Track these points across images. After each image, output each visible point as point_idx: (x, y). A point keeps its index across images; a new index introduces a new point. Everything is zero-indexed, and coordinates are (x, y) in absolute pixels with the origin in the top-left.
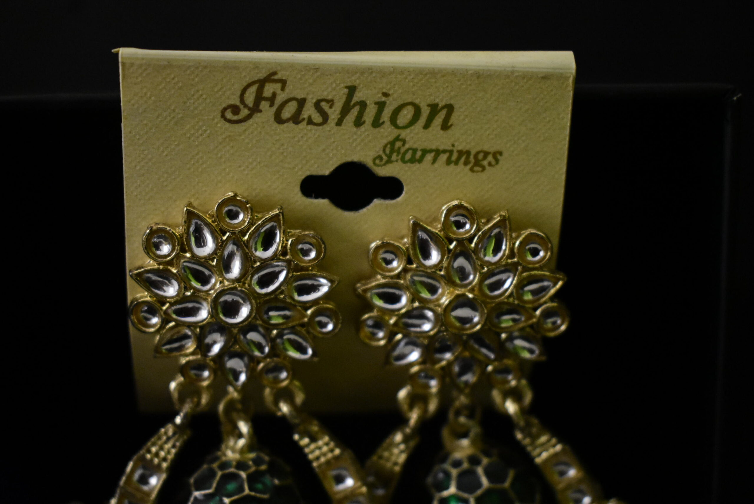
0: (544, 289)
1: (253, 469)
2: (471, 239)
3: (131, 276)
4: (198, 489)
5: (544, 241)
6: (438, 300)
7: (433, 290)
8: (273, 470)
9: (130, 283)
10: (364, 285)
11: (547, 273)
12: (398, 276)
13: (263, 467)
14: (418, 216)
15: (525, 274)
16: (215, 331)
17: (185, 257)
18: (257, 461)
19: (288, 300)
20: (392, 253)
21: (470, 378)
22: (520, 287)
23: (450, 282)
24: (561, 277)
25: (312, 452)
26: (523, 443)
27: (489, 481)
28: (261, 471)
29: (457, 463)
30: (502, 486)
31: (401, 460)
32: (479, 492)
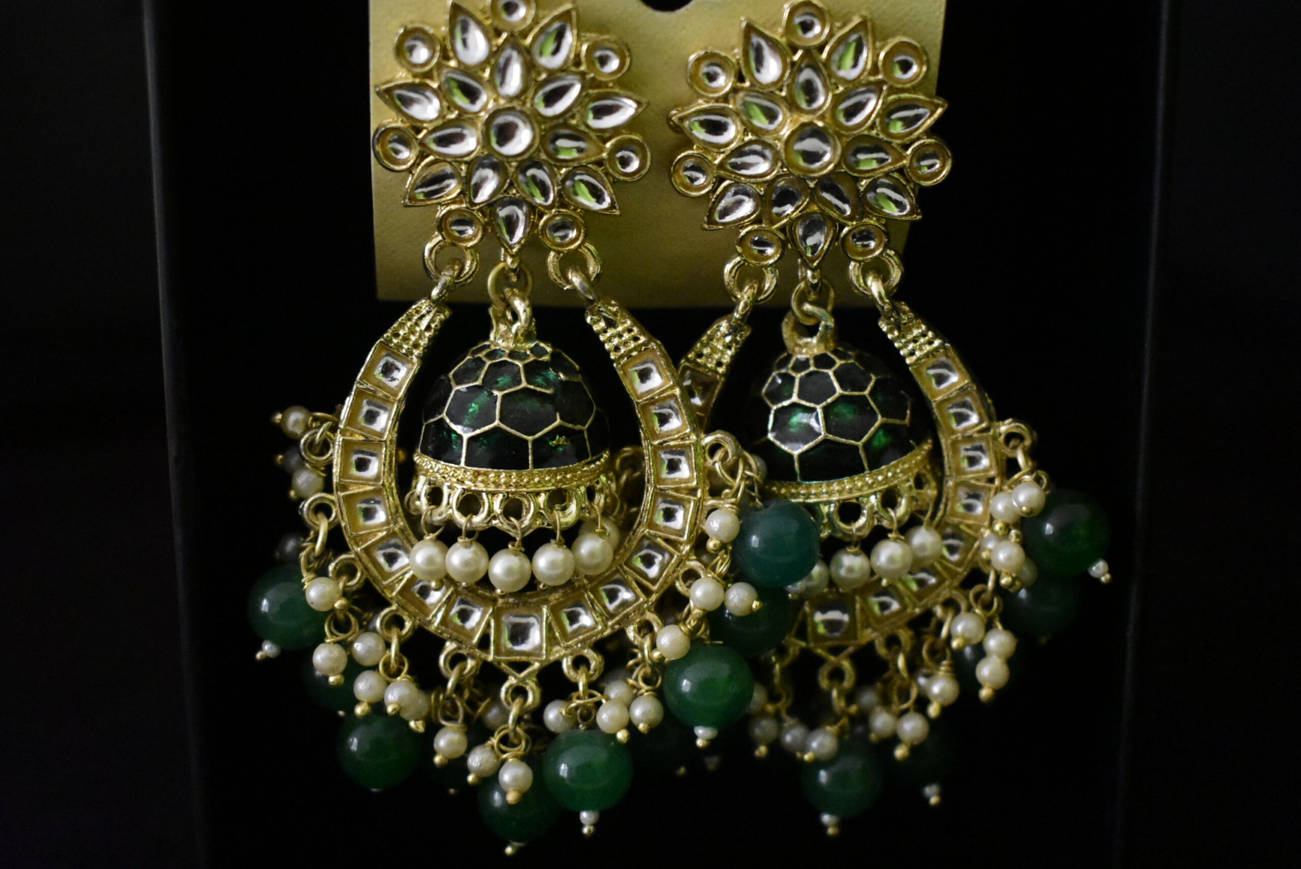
0: (918, 118)
1: (532, 358)
2: (821, 48)
3: (378, 93)
4: (458, 383)
5: (920, 53)
6: (776, 131)
7: (771, 116)
8: (556, 362)
9: (375, 102)
10: (680, 112)
11: (922, 97)
12: (725, 98)
13: (546, 358)
14: (754, 18)
15: (892, 97)
16: (484, 166)
17: (448, 67)
18: (536, 351)
19: (583, 128)
20: (719, 65)
21: (818, 239)
22: (887, 113)
23: (793, 106)
24: (940, 102)
25: (610, 340)
26: (890, 336)
27: (842, 386)
28: (542, 362)
29: (801, 365)
30: (861, 393)
31: (726, 359)
32: (829, 400)
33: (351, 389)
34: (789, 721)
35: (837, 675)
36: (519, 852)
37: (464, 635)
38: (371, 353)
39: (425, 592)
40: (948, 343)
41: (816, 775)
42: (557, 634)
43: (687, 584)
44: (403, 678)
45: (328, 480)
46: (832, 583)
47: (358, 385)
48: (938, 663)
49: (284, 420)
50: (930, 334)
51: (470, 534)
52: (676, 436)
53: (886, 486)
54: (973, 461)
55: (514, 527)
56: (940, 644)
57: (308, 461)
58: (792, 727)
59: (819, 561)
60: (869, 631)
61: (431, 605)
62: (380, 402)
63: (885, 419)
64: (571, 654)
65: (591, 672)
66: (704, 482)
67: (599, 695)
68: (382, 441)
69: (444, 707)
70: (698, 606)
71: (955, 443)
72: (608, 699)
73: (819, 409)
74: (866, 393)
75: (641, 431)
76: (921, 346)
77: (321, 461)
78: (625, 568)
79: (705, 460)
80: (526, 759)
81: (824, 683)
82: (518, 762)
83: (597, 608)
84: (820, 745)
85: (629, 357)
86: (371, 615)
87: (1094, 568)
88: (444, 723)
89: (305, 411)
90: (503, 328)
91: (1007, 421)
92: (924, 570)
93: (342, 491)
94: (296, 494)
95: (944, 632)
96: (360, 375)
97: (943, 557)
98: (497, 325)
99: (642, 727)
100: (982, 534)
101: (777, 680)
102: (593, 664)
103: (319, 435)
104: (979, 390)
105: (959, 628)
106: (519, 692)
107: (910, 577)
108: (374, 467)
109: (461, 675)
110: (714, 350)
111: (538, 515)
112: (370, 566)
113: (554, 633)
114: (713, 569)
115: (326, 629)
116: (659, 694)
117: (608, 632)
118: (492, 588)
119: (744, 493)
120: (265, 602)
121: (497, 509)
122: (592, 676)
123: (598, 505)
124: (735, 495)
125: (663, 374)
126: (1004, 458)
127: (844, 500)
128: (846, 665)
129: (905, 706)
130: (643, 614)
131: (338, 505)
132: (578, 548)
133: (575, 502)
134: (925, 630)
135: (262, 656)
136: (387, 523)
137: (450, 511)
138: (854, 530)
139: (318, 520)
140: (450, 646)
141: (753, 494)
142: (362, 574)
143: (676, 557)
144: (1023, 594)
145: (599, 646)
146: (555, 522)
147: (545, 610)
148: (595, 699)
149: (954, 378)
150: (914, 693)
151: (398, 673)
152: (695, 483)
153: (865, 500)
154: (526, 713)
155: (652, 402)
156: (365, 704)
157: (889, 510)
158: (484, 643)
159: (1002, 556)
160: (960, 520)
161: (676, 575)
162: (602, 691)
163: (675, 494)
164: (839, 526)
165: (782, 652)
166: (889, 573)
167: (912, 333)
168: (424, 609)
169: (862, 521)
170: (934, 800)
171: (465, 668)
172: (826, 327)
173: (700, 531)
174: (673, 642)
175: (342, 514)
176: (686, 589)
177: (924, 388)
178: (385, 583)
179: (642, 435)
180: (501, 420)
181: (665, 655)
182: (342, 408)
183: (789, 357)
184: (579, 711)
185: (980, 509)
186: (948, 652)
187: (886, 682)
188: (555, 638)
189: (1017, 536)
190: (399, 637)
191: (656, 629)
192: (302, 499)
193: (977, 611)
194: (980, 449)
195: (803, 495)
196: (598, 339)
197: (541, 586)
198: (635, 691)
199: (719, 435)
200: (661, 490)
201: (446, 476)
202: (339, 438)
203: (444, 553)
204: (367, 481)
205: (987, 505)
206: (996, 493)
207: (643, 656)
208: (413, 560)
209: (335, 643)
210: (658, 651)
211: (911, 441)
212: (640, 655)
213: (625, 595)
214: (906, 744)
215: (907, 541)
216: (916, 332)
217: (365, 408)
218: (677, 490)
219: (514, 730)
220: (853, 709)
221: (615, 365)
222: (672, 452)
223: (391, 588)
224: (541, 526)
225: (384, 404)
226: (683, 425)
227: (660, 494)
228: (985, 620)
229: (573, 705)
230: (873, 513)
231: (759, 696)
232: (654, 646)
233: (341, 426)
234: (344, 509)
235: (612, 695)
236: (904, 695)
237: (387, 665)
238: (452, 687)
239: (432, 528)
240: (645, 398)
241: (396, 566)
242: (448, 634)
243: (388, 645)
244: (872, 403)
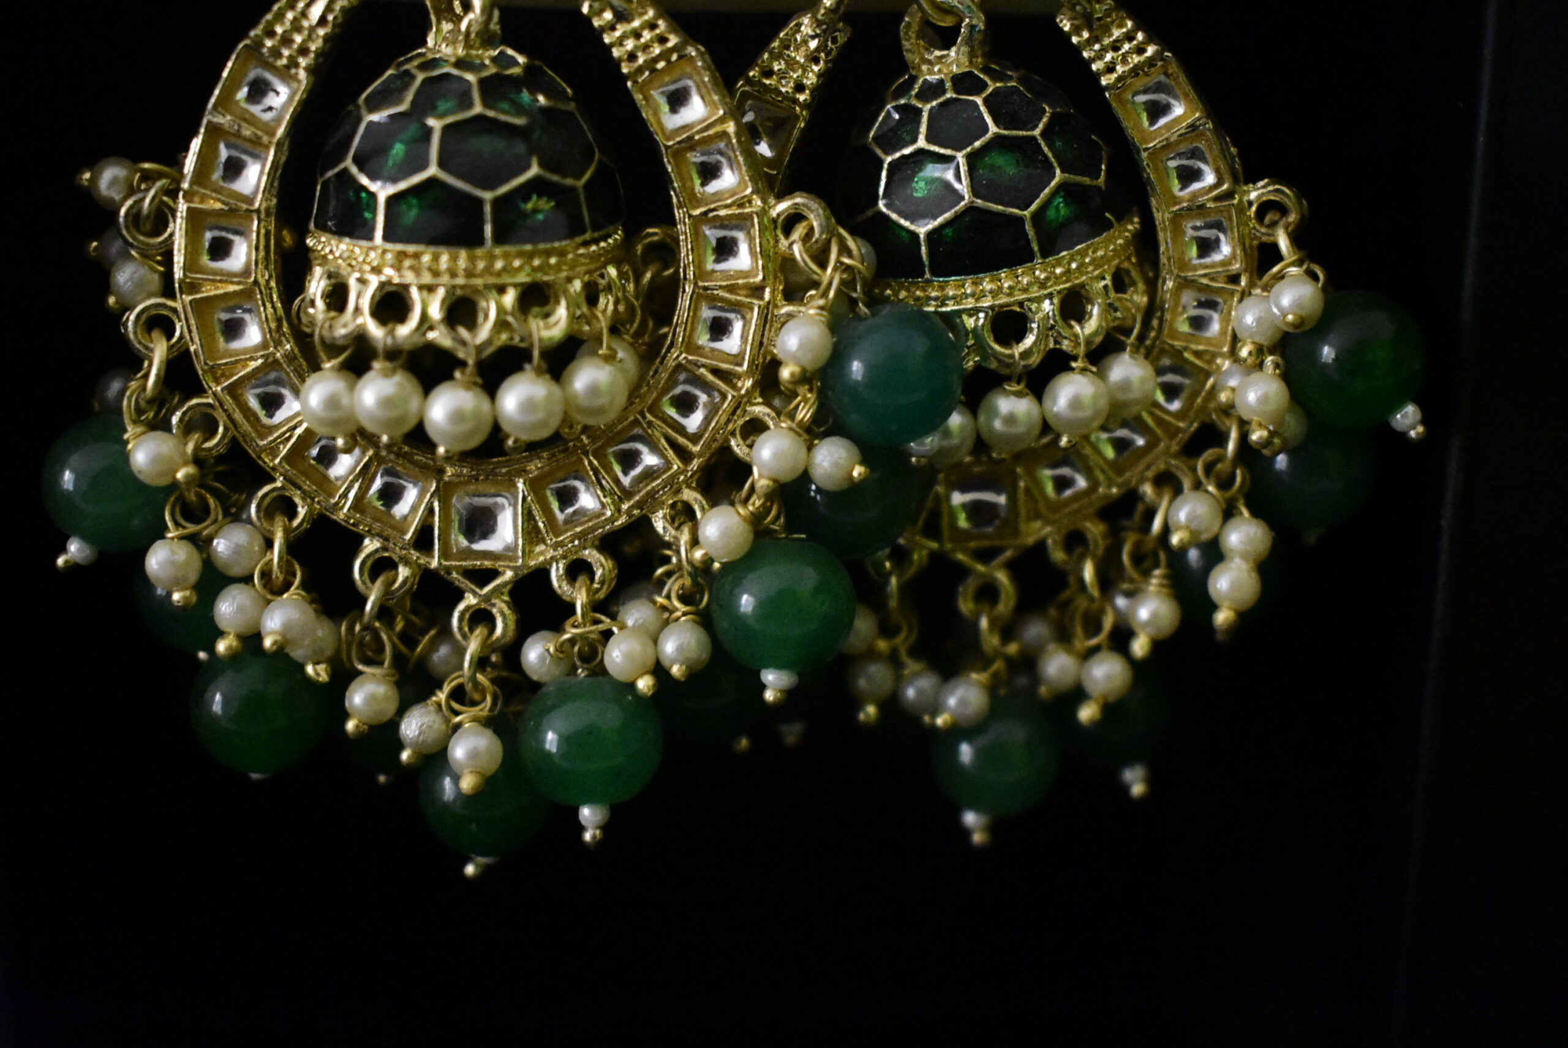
1: (493, 70)
4: (372, 112)
8: (532, 79)
13: (515, 71)
18: (502, 60)
25: (620, 42)
26: (1075, 40)
27: (997, 122)
28: (510, 76)
29: (932, 90)
30: (1029, 133)
31: (811, 80)
32: (977, 144)
33: (199, 125)
34: (912, 666)
35: (988, 593)
36: (485, 873)
37: (393, 527)
38: (230, 64)
39: (328, 456)
40: (1168, 51)
41: (956, 752)
42: (541, 525)
43: (749, 442)
44: (294, 593)
45: (168, 275)
46: (981, 445)
47: (210, 117)
48: (1146, 574)
49: (94, 180)
50: (1140, 36)
51: (393, 354)
52: (729, 201)
53: (1067, 285)
54: (1206, 247)
55: (463, 343)
56: (1149, 544)
57: (132, 245)
58: (916, 675)
59: (959, 406)
60: (1038, 524)
61: (337, 479)
62: (247, 146)
63: (1067, 175)
64: (564, 557)
65: (596, 586)
66: (775, 277)
67: (608, 620)
68: (251, 211)
69: (361, 644)
70: (765, 472)
71: (1177, 219)
72: (622, 627)
73: (960, 157)
74: (1037, 132)
75: (672, 193)
76: (1124, 56)
77: (153, 245)
78: (649, 417)
79: (777, 241)
80: (492, 723)
81: (966, 606)
82: (480, 729)
83: (604, 482)
84: (962, 702)
85: (653, 71)
86: (243, 497)
87: (1398, 416)
88: (360, 667)
89: (127, 163)
90: (447, 26)
91: (1261, 183)
92: (1124, 424)
93: (190, 294)
94: (117, 302)
95: (1157, 524)
96: (213, 100)
97: (1156, 404)
98: (439, 22)
99: (676, 670)
100: (1219, 367)
101: (893, 603)
102: (599, 573)
103: (147, 201)
104: (1216, 130)
105: (1182, 515)
106: (481, 617)
107: (1104, 436)
108: (241, 254)
109: (387, 592)
110: (791, 64)
111: (501, 324)
112: (238, 416)
113: (536, 522)
114: (792, 416)
115: (167, 517)
116: (705, 620)
117: (621, 521)
118: (432, 446)
119: (839, 292)
120: (68, 476)
121: (435, 312)
122: (598, 590)
123: (605, 311)
124: (825, 295)
125: (707, 98)
126: (1255, 243)
127: (1001, 306)
128: (1002, 577)
129: (1094, 642)
130: (678, 491)
131: (183, 316)
132: (571, 382)
133: (563, 303)
134: (1126, 523)
135: (66, 562)
136: (264, 345)
137: (360, 321)
138: (1017, 356)
139: (152, 342)
140: (370, 545)
141: (854, 295)
142: (226, 429)
143: (730, 397)
144: (1282, 461)
145: (609, 544)
146: (530, 335)
147: (520, 485)
148: (601, 627)
149: (1178, 110)
150: (1108, 622)
151: (286, 587)
152: (760, 277)
153: (1034, 306)
154: (494, 651)
155: (690, 144)
156: (231, 636)
157: (1073, 323)
158: (423, 540)
159: (1252, 397)
160: (1184, 344)
161: (730, 427)
162: (613, 617)
163: (727, 295)
164: (992, 349)
165: (900, 556)
166: (1071, 425)
167: (1111, 35)
168: (326, 485)
169: (1029, 340)
170: (1138, 789)
171: (394, 581)
172: (972, 27)
173: (769, 358)
174: (725, 534)
175: (190, 332)
176: (746, 450)
177: (1127, 124)
178: (262, 443)
179: (675, 200)
180: (442, 164)
181: (713, 554)
182: (185, 157)
183: (913, 79)
184: (576, 648)
185: (1215, 327)
186: (1162, 556)
187: (1065, 606)
188: (538, 530)
189: (1277, 366)
190: (287, 531)
191: (699, 514)
192: (127, 308)
193: (1211, 488)
194: (1219, 226)
195: (936, 299)
196: (602, 39)
197: (510, 442)
198: (666, 615)
199: (798, 200)
200: (706, 288)
201: (354, 263)
202: (182, 207)
203: (352, 387)
204: (228, 277)
205: (1226, 320)
206: (1241, 301)
207: (680, 560)
208: (305, 404)
209: (182, 538)
210: (702, 548)
211: (1107, 215)
212: (674, 560)
213: (650, 459)
214: (1096, 700)
215: (1101, 375)
216: (1117, 33)
217: (224, 153)
218: (731, 289)
219: (473, 679)
220: (1013, 648)
221: (629, 84)
222: (722, 227)
223: (273, 451)
224: (509, 343)
225: (255, 146)
226: (739, 183)
227: (702, 296)
228: (1224, 506)
229: (567, 636)
230: (1047, 329)
231: (864, 625)
232: (695, 542)
233: (185, 185)
234: (192, 322)
235: (630, 622)
236: (1093, 625)
237: (266, 575)
238: (372, 609)
239: (333, 349)
240: (678, 139)
241: (281, 415)
242: (365, 526)
243: (269, 544)
244: (1046, 149)
